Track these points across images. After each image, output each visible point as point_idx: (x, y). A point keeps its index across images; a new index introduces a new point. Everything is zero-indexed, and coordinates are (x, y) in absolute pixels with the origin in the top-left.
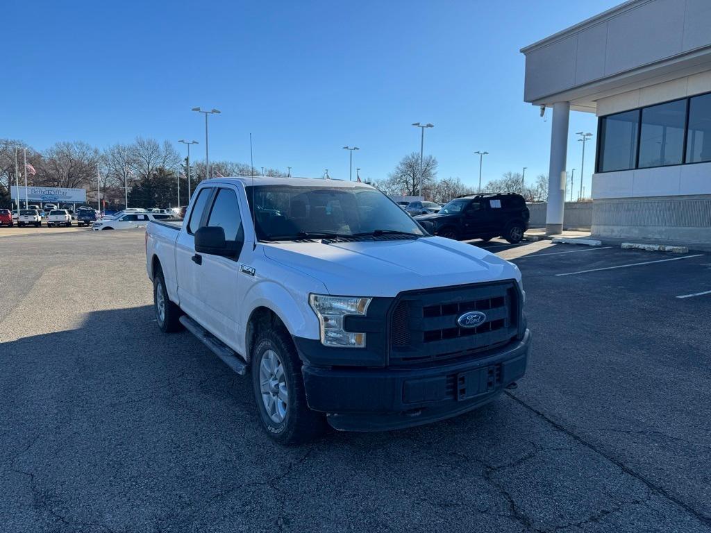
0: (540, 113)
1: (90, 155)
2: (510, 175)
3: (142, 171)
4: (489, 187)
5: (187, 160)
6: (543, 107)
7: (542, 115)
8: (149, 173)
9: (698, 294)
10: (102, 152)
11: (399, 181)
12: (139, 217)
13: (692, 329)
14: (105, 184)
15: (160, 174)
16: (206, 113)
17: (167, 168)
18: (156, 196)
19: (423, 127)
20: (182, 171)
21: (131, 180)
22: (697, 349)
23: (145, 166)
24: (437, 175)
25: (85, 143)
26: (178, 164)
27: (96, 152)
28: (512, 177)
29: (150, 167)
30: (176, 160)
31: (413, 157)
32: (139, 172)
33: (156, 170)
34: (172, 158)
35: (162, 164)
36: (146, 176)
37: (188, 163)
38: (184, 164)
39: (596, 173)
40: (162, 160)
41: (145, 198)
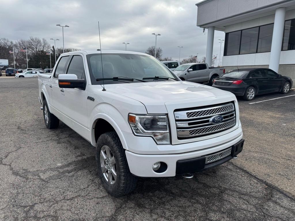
0: (203, 31)
1: (9, 44)
2: (192, 56)
4: (183, 61)
5: (53, 47)
6: (204, 28)
7: (204, 32)
9: (257, 102)
10: (14, 43)
12: (33, 72)
13: (252, 114)
14: (17, 57)
15: (41, 53)
16: (63, 27)
17: (45, 50)
18: (40, 63)
19: (156, 35)
20: (51, 52)
21: (29, 56)
22: (252, 121)
23: (35, 50)
24: (162, 56)
25: (6, 39)
26: (50, 49)
27: (12, 43)
28: (193, 57)
29: (37, 50)
30: (49, 47)
31: (152, 48)
32: (32, 53)
33: (40, 52)
34: (47, 46)
35: (42, 49)
36: (36, 54)
37: (54, 49)
38: (52, 49)
39: (224, 56)
40: (42, 47)
41: (36, 64)
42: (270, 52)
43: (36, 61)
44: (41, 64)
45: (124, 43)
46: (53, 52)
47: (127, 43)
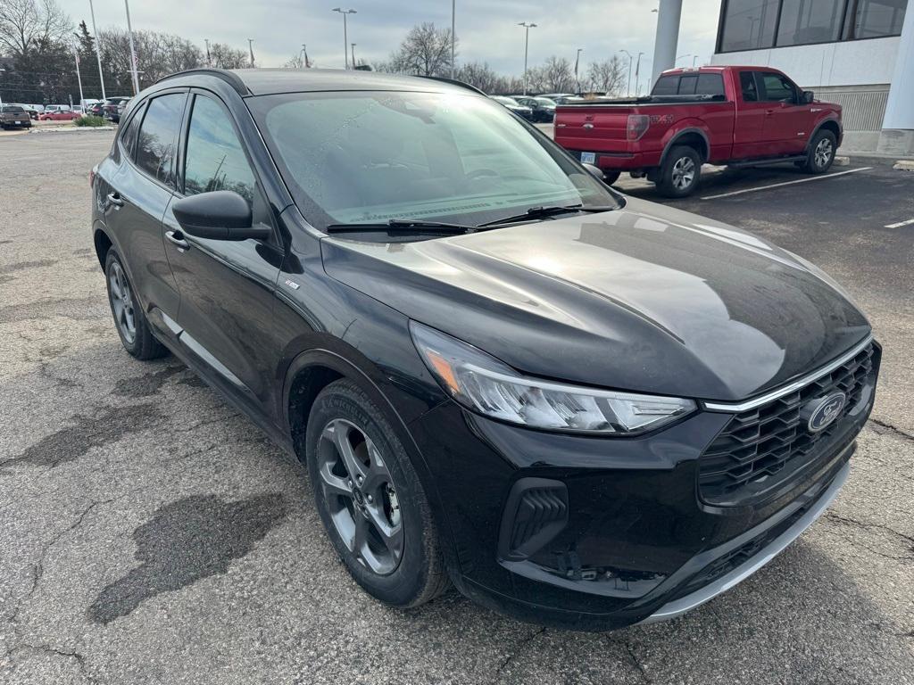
3: (12, 42)
5: (83, 26)
8: (25, 46)
11: (407, 65)
15: (42, 48)
17: (53, 38)
18: (42, 84)
20: (78, 44)
23: (18, 36)
26: (70, 34)
29: (25, 36)
30: (65, 26)
31: (425, 29)
32: (8, 46)
33: (35, 42)
34: (58, 23)
35: (43, 33)
36: (21, 51)
37: (85, 32)
38: (80, 33)
39: (716, 53)
40: (44, 26)
41: (25, 87)
42: (900, 35)
43: (24, 77)
44: (43, 88)
45: (338, 10)
46: (83, 43)
47: (350, 9)
